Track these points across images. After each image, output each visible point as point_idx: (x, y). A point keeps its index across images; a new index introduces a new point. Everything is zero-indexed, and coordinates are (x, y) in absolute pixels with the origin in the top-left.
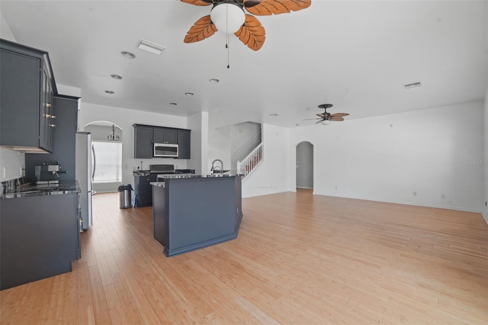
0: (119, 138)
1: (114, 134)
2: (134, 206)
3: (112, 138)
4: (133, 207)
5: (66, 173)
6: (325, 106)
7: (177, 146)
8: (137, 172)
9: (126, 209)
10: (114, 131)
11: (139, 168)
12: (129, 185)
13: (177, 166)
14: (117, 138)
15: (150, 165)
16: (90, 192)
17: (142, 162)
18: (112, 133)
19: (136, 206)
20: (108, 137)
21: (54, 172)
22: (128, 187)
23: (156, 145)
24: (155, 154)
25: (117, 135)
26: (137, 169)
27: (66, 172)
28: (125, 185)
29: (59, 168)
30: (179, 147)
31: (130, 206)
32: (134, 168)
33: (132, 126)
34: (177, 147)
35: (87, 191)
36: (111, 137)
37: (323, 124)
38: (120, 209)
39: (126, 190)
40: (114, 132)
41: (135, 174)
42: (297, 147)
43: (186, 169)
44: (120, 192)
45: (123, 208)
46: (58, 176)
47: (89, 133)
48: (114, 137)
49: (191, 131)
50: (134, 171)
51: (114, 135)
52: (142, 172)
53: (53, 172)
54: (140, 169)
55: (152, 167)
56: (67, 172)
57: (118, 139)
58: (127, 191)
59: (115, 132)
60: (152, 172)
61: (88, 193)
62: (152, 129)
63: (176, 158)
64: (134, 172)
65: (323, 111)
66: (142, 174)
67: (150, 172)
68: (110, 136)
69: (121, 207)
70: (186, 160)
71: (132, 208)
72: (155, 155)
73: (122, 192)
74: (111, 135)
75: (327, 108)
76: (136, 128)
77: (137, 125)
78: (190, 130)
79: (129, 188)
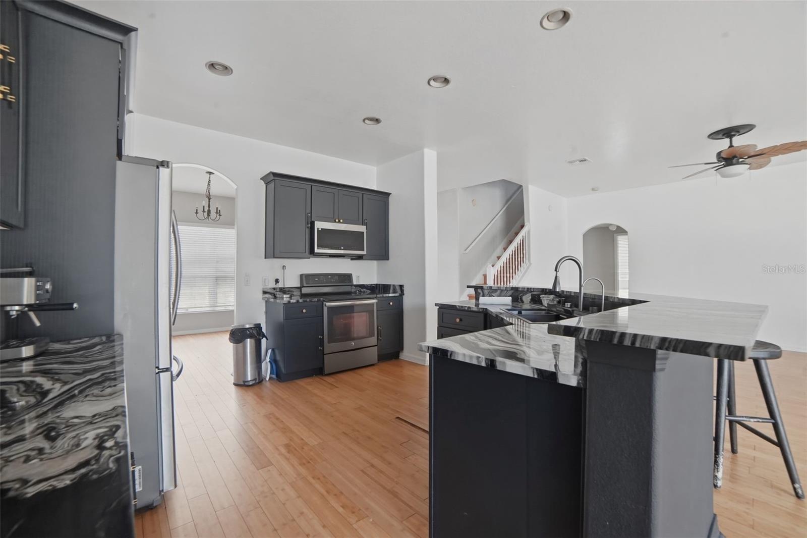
0: (220, 215)
1: (209, 207)
2: (270, 378)
3: (206, 214)
4: (267, 379)
5: (72, 309)
6: (728, 133)
7: (362, 229)
8: (272, 291)
9: (250, 388)
10: (209, 199)
11: (277, 281)
12: (255, 325)
13: (358, 277)
14: (217, 213)
15: (301, 276)
16: (167, 370)
17: (284, 267)
18: (205, 203)
19: (274, 376)
20: (197, 213)
21: (17, 308)
22: (254, 332)
23: (319, 225)
24: (318, 249)
25: (217, 208)
26: (272, 285)
27: (72, 304)
28: (247, 326)
29: (38, 288)
30: (366, 232)
31: (259, 381)
32: (264, 281)
33: (261, 179)
34: (363, 232)
35: (158, 368)
36: (204, 211)
37: (723, 176)
38: (233, 387)
39: (249, 340)
40: (209, 202)
41: (267, 296)
42: (583, 236)
43: (375, 283)
44: (233, 343)
45: (241, 384)
46: (38, 324)
47: (163, 164)
48: (209, 211)
49: (391, 198)
50: (266, 290)
51: (210, 209)
52: (283, 291)
53: (8, 308)
54: (280, 285)
55: (306, 279)
56: (75, 305)
57: (218, 216)
58: (253, 341)
59: (211, 200)
60: (305, 291)
61: (161, 374)
62: (307, 186)
63: (360, 257)
64: (265, 293)
65: (724, 144)
66: (285, 296)
67: (301, 291)
68: (200, 210)
69: (236, 383)
70: (375, 263)
71: (264, 382)
72: (316, 250)
73: (241, 345)
74: (204, 207)
75: (734, 135)
76: (272, 185)
77: (276, 175)
78: (388, 194)
79: (256, 333)
